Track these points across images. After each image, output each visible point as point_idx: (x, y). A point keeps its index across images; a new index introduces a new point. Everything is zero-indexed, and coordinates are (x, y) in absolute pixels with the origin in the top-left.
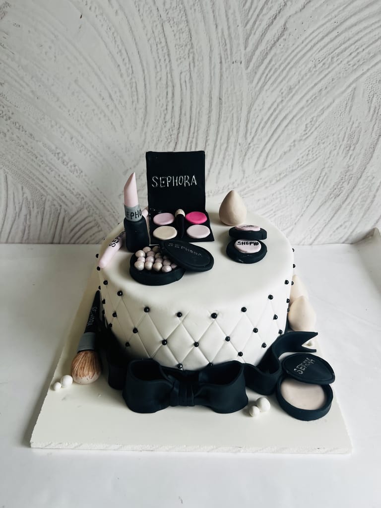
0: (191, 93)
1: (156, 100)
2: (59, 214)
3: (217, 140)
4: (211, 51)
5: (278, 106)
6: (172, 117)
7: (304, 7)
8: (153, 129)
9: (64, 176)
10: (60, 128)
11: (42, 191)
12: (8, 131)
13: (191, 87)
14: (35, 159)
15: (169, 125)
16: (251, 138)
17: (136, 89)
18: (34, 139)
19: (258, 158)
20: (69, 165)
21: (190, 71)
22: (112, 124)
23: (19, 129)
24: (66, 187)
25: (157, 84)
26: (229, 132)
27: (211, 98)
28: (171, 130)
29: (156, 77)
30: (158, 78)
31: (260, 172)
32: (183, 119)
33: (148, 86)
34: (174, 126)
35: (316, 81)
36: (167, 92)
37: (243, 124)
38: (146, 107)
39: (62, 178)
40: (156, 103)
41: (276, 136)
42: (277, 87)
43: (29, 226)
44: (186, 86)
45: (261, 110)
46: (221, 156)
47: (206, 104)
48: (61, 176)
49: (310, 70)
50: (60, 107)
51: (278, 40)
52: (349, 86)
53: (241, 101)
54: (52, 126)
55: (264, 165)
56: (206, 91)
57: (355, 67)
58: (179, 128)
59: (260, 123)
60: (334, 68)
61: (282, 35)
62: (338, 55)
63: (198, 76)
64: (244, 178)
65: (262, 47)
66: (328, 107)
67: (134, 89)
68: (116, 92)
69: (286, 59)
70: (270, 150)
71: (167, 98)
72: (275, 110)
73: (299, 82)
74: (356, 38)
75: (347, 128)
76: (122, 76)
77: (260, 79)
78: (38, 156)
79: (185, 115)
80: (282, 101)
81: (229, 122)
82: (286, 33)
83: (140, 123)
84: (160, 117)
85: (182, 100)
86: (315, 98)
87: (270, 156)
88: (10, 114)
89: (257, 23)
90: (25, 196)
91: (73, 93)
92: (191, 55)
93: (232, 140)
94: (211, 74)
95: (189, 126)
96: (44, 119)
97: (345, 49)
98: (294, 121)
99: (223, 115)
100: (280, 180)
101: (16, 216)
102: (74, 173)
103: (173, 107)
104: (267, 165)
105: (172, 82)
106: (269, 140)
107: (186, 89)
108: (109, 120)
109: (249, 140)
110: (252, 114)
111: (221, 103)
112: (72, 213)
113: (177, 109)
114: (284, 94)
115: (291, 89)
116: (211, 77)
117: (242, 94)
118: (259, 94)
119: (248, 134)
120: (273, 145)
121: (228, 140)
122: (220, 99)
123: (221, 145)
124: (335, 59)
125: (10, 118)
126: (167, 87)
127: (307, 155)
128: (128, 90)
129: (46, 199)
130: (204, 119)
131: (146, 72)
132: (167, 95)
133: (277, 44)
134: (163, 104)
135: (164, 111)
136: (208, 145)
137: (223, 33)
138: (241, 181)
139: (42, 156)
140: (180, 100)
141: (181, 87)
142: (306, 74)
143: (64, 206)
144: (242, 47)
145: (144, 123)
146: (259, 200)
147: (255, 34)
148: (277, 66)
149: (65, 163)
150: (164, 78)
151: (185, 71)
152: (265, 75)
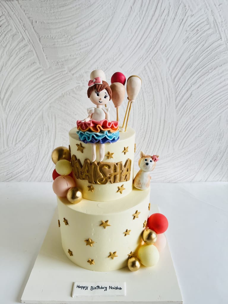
0: (153, 118)
3: (162, 136)
4: (162, 102)
5: (189, 123)
7: (199, 87)
26: (168, 133)
35: (204, 113)
37: (174, 130)
41: (188, 135)
44: (150, 115)
45: (181, 124)
49: (202, 110)
51: (189, 98)
52: (218, 115)
57: (220, 108)
60: (212, 109)
61: (190, 96)
62: (213, 104)
65: (182, 101)
66: (210, 123)
69: (192, 106)
73: (197, 114)
74: (220, 98)
75: (218, 132)
79: (149, 126)
80: (190, 121)
82: (192, 96)
85: (148, 121)
86: (204, 120)
89: (180, 93)
92: (153, 104)
97: (216, 102)
98: (196, 129)
104: (184, 147)
109: (176, 137)
111: (165, 122)
114: (191, 119)
115: (194, 116)
118: (181, 118)
122: (164, 120)
124: (212, 105)
127: (202, 142)
133: (188, 100)
137: (167, 96)
142: (200, 111)
144: (174, 101)
147: (179, 96)
148: (188, 108)
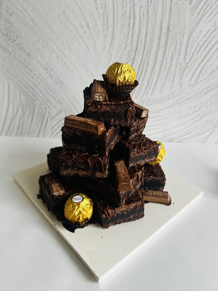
1: (121, 29)
2: (45, 115)
6: (131, 42)
8: (117, 51)
9: (50, 86)
10: (49, 49)
11: (33, 97)
12: (13, 51)
13: (147, 18)
14: (30, 72)
15: (129, 48)
16: (189, 59)
17: (107, 19)
18: (31, 57)
19: (193, 75)
20: (54, 78)
21: (148, 6)
22: (87, 46)
23: (21, 49)
24: (51, 95)
25: (122, 16)
27: (162, 28)
28: (130, 52)
29: (122, 11)
30: (124, 11)
31: (194, 85)
32: (139, 44)
33: (116, 17)
34: (132, 49)
36: (130, 22)
38: (113, 34)
39: (48, 88)
40: (121, 31)
42: (212, 19)
43: (23, 124)
46: (166, 72)
47: (157, 32)
48: (48, 86)
50: (51, 32)
53: (184, 30)
54: (44, 48)
55: (197, 80)
56: (158, 22)
58: (136, 51)
59: (197, 47)
63: (153, 10)
64: (181, 90)
67: (105, 20)
68: (92, 22)
70: (202, 68)
71: (129, 27)
72: (209, 37)
76: (97, 9)
77: (199, 13)
78: (33, 70)
81: (173, 46)
83: (108, 46)
84: (123, 42)
87: (202, 73)
88: (15, 38)
90: (21, 101)
91: (61, 22)
93: (175, 60)
94: (163, 8)
95: (143, 49)
96: (39, 41)
99: (169, 41)
100: (207, 92)
101: (14, 116)
102: (57, 84)
103: (133, 34)
105: (134, 14)
106: (202, 61)
107: (144, 20)
108: (85, 43)
110: (191, 40)
112: (53, 115)
113: (136, 36)
116: (163, 11)
117: (185, 24)
119: (187, 56)
120: (205, 65)
121: (172, 60)
123: (166, 64)
125: (14, 41)
126: (130, 19)
128: (101, 20)
129: (35, 104)
130: (155, 44)
131: (115, 6)
132: (129, 24)
134: (125, 33)
135: (126, 37)
136: (157, 64)
138: (179, 92)
139: (35, 71)
140: (139, 29)
141: (140, 18)
143: (48, 109)
145: (111, 46)
146: (190, 108)
149: (51, 76)
150: (128, 11)
151: (144, 6)
152: (203, 9)
